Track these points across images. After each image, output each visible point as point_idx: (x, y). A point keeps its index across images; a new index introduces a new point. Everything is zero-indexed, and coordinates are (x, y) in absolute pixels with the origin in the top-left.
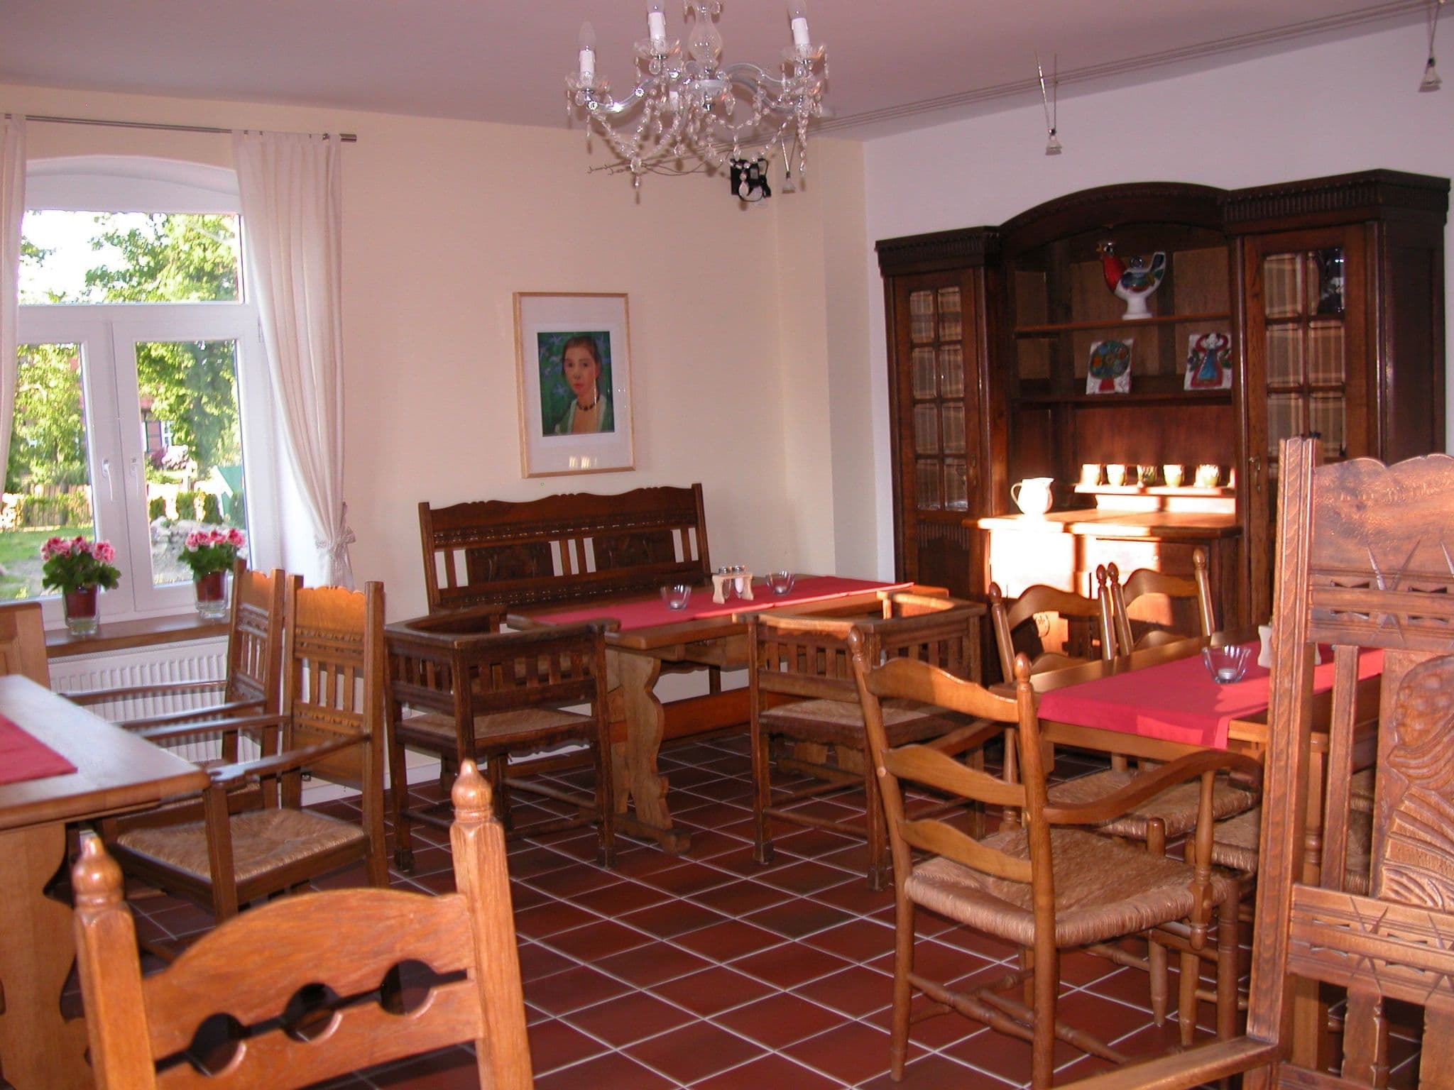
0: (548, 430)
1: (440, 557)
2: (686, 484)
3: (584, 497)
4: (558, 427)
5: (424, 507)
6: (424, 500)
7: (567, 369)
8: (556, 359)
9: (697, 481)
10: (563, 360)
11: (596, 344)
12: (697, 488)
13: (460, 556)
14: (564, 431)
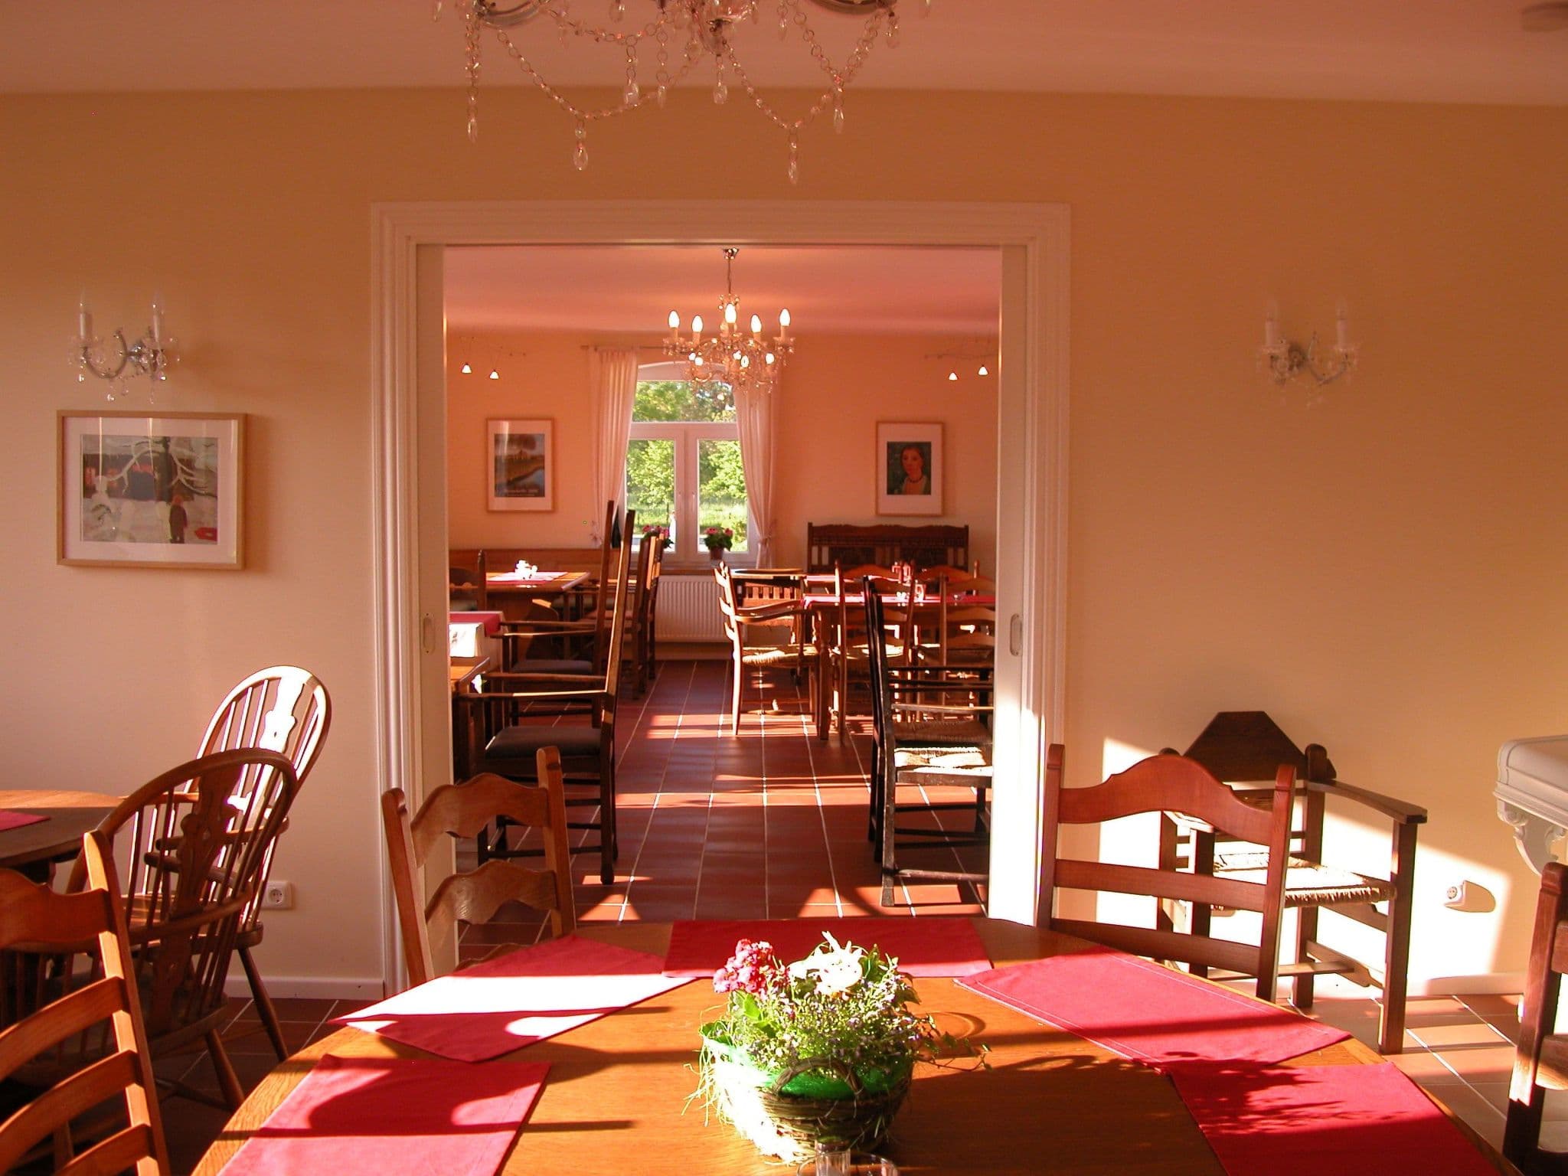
0: (890, 491)
1: (815, 549)
2: (962, 526)
3: (896, 527)
4: (896, 491)
5: (810, 525)
6: (810, 521)
7: (904, 461)
8: (897, 456)
9: (967, 524)
10: (901, 457)
11: (923, 450)
12: (967, 528)
13: (825, 550)
14: (900, 493)
